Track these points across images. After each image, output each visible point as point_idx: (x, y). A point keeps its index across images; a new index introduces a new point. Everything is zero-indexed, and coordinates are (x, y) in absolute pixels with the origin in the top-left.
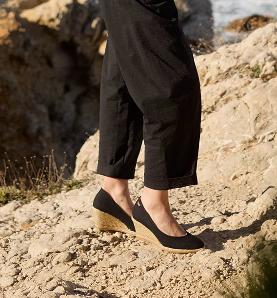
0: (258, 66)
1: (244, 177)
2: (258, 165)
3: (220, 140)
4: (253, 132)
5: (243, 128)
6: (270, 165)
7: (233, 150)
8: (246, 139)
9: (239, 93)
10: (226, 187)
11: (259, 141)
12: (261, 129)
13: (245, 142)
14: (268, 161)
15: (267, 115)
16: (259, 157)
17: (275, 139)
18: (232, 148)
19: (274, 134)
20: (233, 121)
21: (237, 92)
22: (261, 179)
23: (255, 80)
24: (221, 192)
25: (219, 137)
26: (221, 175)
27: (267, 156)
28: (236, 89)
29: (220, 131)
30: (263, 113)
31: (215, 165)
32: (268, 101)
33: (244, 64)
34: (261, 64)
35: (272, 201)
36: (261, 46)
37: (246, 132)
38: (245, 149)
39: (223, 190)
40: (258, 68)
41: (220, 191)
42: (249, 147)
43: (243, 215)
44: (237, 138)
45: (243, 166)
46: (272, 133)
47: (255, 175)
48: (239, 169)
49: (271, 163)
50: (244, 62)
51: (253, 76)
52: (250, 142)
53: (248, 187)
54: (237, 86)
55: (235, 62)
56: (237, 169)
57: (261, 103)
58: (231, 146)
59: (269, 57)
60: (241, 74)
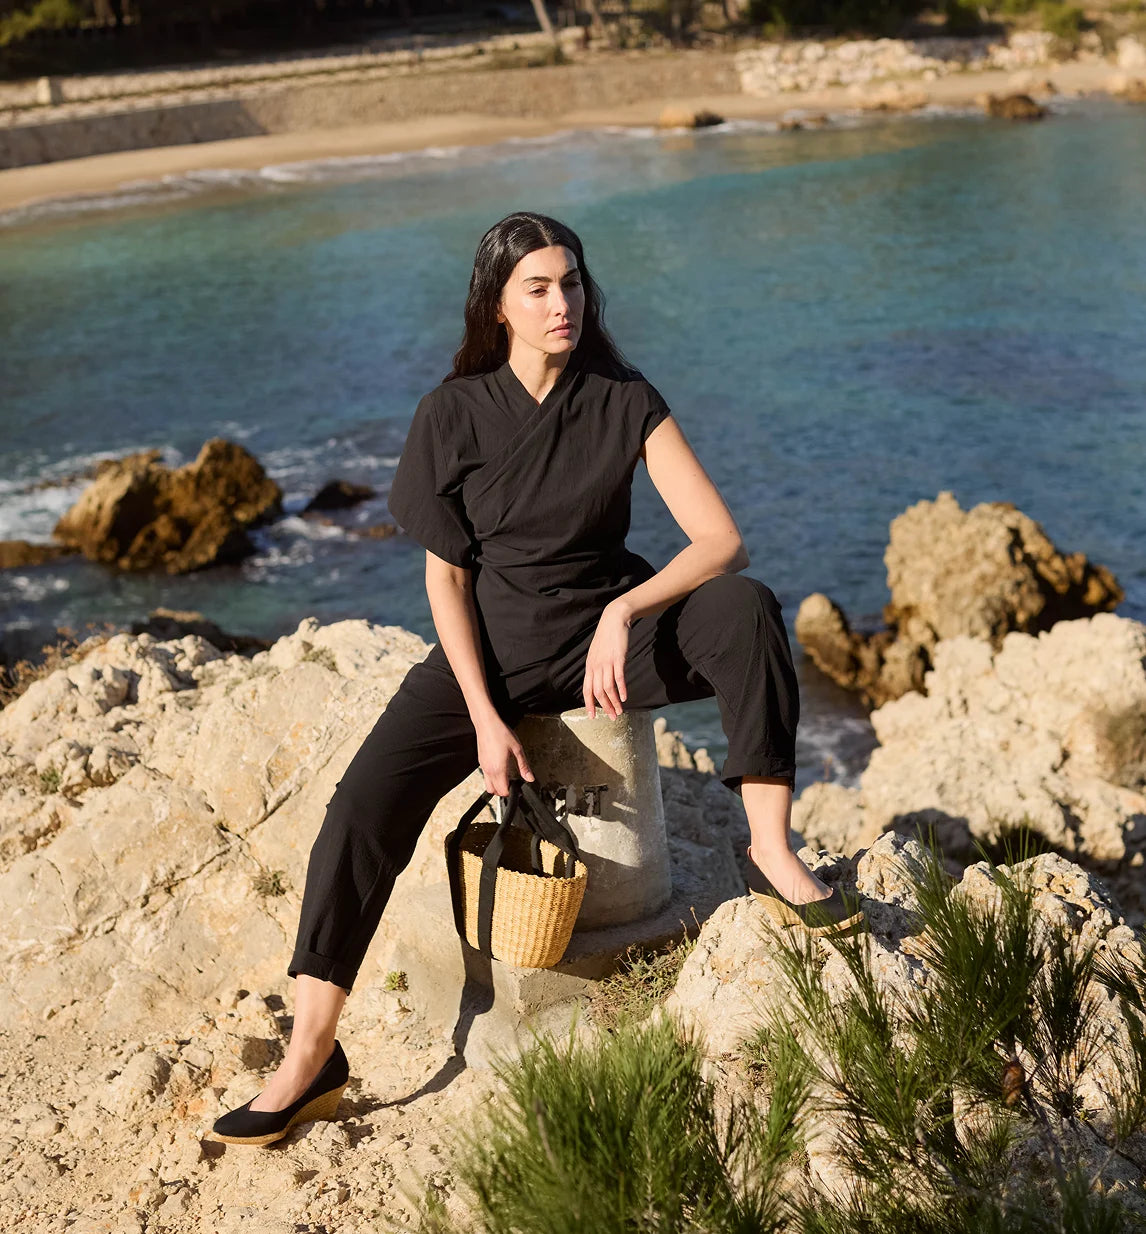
0: (54, 771)
1: (69, 1012)
2: (91, 984)
3: (13, 941)
4: (74, 919)
5: (54, 913)
6: (113, 981)
7: (40, 958)
8: (63, 936)
9: (25, 829)
10: (39, 1037)
11: (88, 935)
12: (89, 912)
13: (61, 941)
14: (109, 972)
15: (96, 884)
16: (92, 968)
17: (116, 928)
18: (37, 954)
19: (114, 920)
20: (33, 901)
21: (20, 827)
22: (102, 1012)
23: (50, 799)
24: (30, 1050)
25: (8, 934)
26: (24, 1011)
27: (106, 964)
28: (19, 820)
29: (10, 923)
30: (88, 880)
31: (10, 992)
32: (95, 856)
33: (23, 767)
34: (60, 767)
35: (150, 1080)
36: (47, 720)
37: (62, 921)
38: (62, 953)
39: (34, 1044)
40: (54, 774)
41: (29, 1046)
42: (68, 949)
43: (96, 1114)
44: (46, 933)
45: (64, 989)
46: (109, 919)
47: (89, 1004)
48: (56, 995)
49: (115, 976)
50: (25, 763)
51: (47, 789)
52: (70, 939)
53: (81, 1032)
54: (20, 815)
55: (7, 764)
56: (53, 997)
57: (83, 862)
58: (34, 951)
59: (73, 751)
60: (22, 787)
